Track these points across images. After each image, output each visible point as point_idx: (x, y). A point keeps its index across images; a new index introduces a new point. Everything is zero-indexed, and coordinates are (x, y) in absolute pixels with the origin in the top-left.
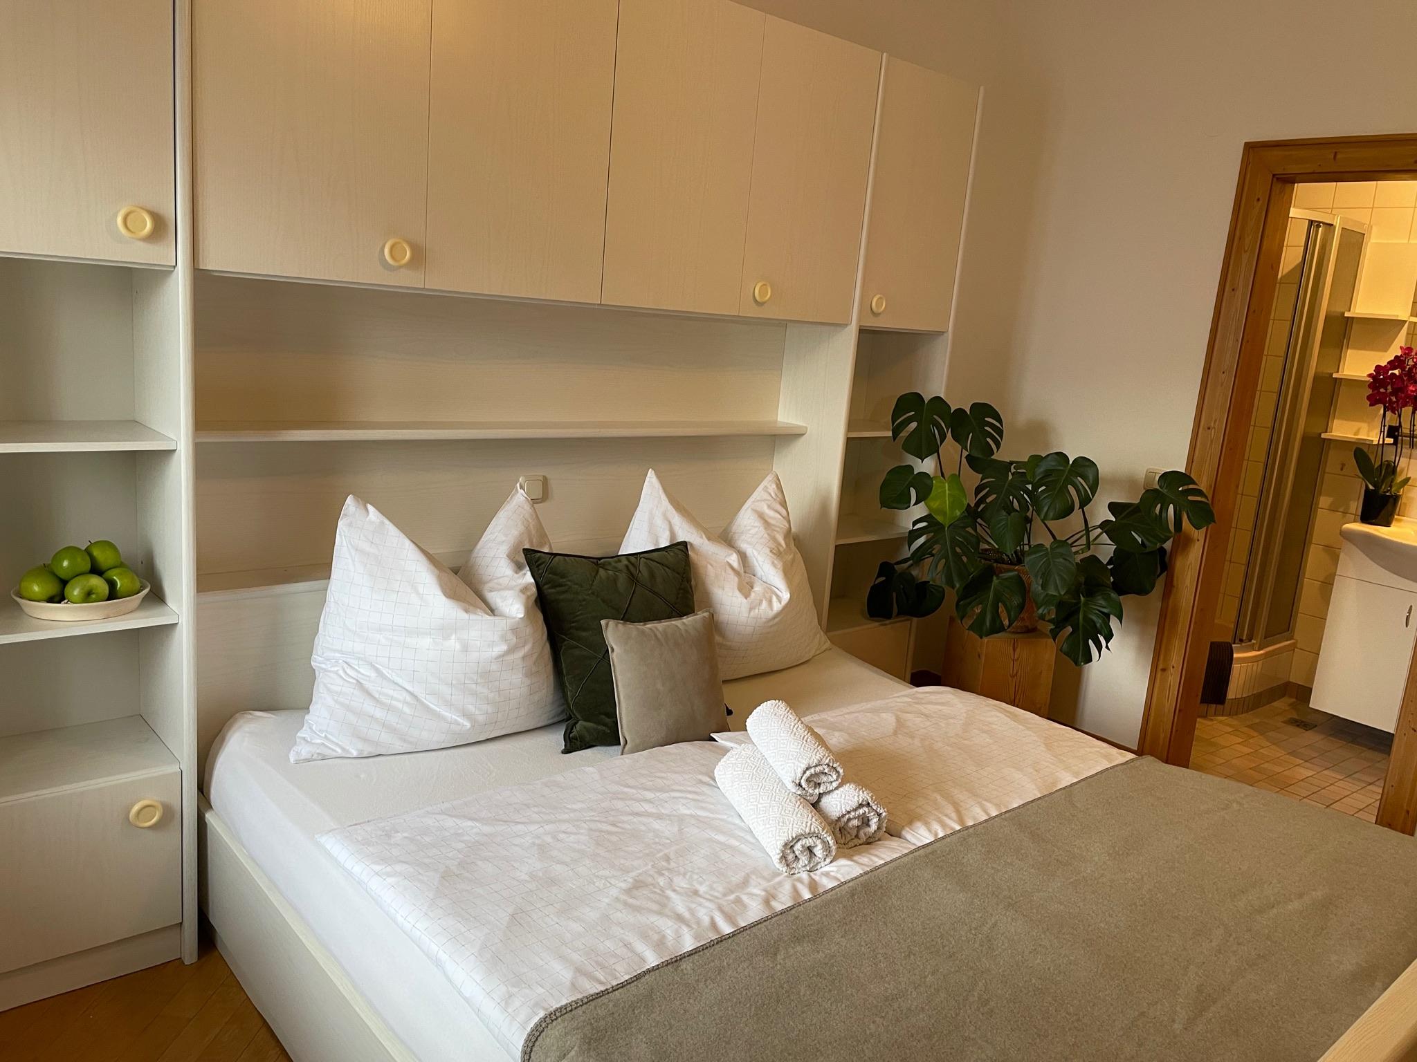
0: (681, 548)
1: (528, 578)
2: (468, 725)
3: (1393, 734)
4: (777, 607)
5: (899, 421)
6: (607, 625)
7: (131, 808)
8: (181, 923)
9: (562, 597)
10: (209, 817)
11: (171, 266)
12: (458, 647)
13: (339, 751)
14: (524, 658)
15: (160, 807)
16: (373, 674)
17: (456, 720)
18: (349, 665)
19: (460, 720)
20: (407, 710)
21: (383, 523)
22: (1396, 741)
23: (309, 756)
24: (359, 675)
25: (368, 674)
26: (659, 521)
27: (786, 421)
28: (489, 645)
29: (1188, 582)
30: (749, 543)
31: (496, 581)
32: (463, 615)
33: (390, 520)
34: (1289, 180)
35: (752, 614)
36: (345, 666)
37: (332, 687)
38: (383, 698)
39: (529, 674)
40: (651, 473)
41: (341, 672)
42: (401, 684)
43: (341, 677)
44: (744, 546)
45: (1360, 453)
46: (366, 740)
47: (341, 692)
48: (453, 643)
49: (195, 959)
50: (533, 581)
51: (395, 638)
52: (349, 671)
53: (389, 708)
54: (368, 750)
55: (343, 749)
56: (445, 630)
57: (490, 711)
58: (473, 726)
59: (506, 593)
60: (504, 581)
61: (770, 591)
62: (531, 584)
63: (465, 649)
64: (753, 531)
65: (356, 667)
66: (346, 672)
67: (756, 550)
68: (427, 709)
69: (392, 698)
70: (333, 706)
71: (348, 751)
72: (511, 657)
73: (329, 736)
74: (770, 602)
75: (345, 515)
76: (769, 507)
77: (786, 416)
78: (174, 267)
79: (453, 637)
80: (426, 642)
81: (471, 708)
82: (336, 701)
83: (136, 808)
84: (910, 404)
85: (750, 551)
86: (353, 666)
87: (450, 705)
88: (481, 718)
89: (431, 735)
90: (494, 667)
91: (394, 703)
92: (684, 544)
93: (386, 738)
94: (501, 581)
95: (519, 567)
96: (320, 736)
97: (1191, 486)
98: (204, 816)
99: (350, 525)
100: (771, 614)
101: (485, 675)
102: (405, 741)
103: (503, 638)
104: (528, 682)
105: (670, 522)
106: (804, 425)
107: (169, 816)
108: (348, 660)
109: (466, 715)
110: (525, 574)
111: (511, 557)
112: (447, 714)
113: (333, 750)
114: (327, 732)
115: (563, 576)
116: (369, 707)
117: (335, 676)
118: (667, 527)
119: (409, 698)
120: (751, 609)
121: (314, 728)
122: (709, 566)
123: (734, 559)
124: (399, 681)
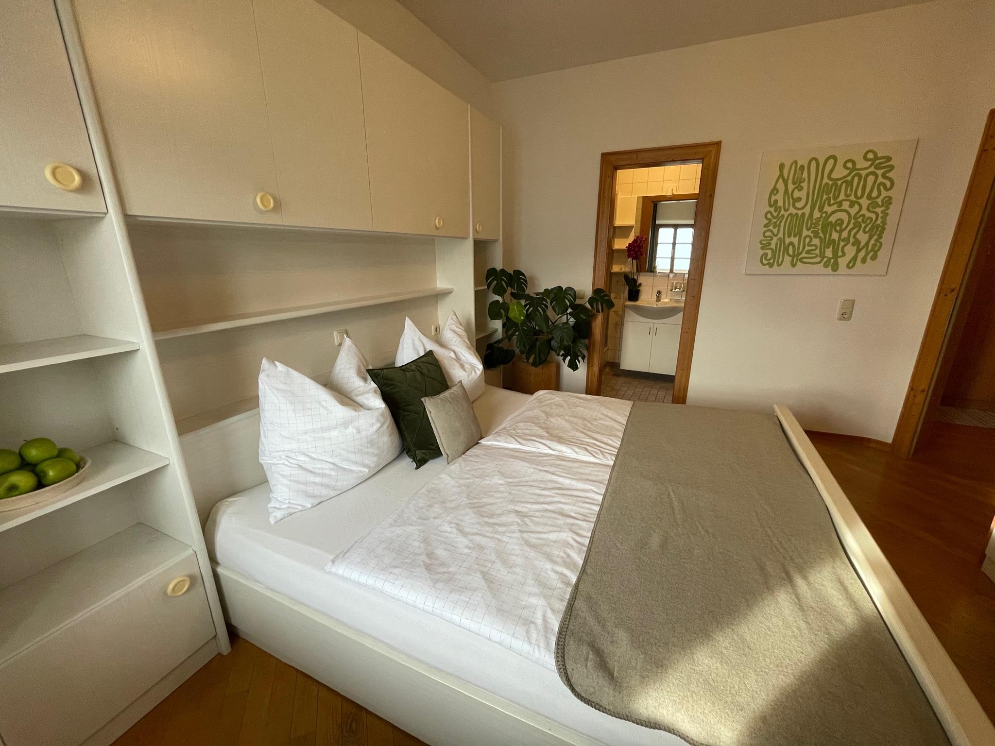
0: (430, 354)
1: (373, 385)
2: (367, 470)
3: (674, 376)
4: (479, 373)
5: (489, 281)
6: (425, 400)
7: (167, 589)
8: (215, 636)
9: (395, 390)
10: (219, 570)
11: (102, 213)
12: (354, 431)
13: (300, 508)
14: (387, 428)
15: (188, 579)
16: (307, 459)
17: (360, 470)
18: (290, 457)
19: (362, 469)
20: (333, 473)
21: (288, 371)
22: (676, 378)
23: (282, 516)
24: (299, 462)
25: (304, 459)
26: (417, 342)
27: (442, 287)
28: (370, 427)
29: (597, 331)
30: (454, 345)
31: (357, 390)
32: (354, 413)
33: (292, 368)
34: (616, 168)
35: (469, 379)
36: (288, 459)
37: (283, 473)
38: (317, 471)
39: (390, 435)
40: (407, 320)
41: (286, 463)
42: (325, 459)
43: (287, 465)
44: (453, 347)
45: (626, 276)
46: (314, 497)
47: (290, 475)
48: (351, 430)
49: (229, 650)
50: (376, 386)
51: (316, 435)
52: (291, 461)
53: (323, 475)
54: (317, 501)
55: (302, 506)
56: (346, 424)
57: (376, 460)
58: (369, 471)
59: (367, 395)
60: (361, 389)
61: (473, 367)
62: (376, 388)
63: (359, 432)
64: (454, 339)
65: (295, 458)
66: (289, 462)
67: (460, 348)
68: (344, 469)
69: (322, 469)
70: (289, 484)
71: (305, 507)
72: (382, 429)
73: (291, 501)
74: (475, 372)
75: (263, 370)
76: (456, 327)
77: (441, 284)
78: (105, 214)
79: (350, 427)
80: (334, 433)
81: (367, 462)
82: (290, 481)
83: (171, 587)
84: (492, 272)
85: (456, 349)
86: (293, 457)
87: (356, 463)
88: (373, 465)
89: (348, 481)
90: (375, 437)
91: (324, 471)
92: (431, 351)
93: (324, 492)
94: (359, 389)
95: (365, 380)
96: (285, 503)
97: (605, 293)
98: (216, 571)
99: (268, 376)
100: (477, 377)
101: (371, 443)
102: (335, 490)
103: (378, 420)
104: (390, 439)
105: (422, 342)
106: (452, 287)
107: (194, 580)
108: (288, 455)
109: (365, 466)
110: (370, 383)
111: (359, 373)
112: (355, 468)
113: (296, 508)
114: (289, 499)
115: (392, 380)
116: (311, 478)
117: (284, 466)
118: (422, 345)
119: (332, 466)
120: (469, 376)
121: (279, 499)
122: (445, 360)
123: (452, 355)
124: (324, 458)
